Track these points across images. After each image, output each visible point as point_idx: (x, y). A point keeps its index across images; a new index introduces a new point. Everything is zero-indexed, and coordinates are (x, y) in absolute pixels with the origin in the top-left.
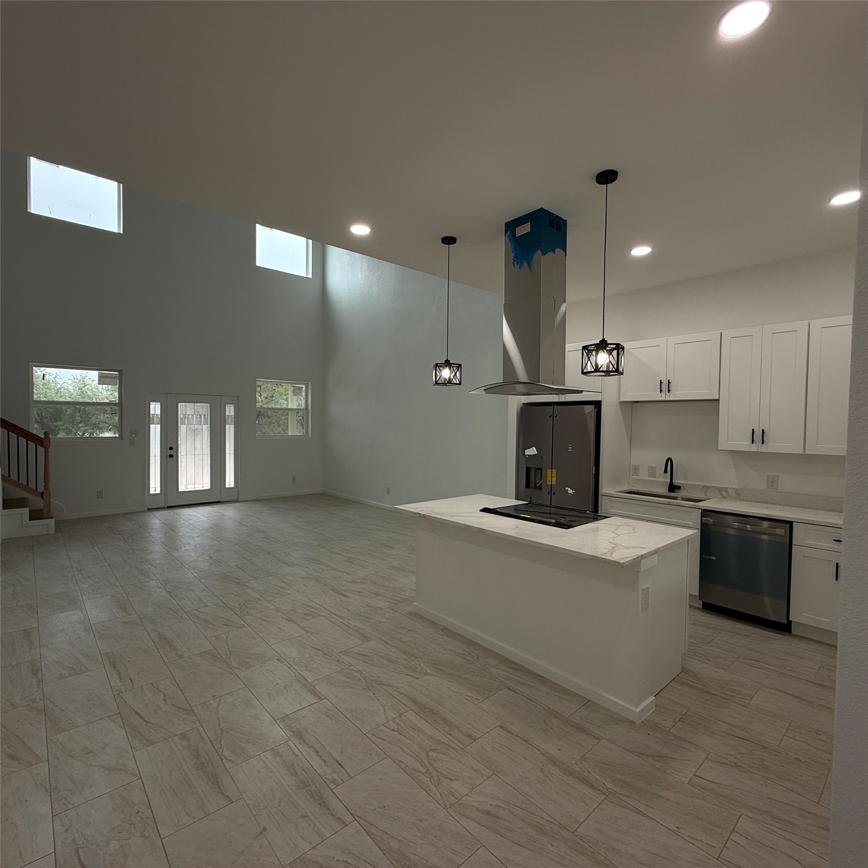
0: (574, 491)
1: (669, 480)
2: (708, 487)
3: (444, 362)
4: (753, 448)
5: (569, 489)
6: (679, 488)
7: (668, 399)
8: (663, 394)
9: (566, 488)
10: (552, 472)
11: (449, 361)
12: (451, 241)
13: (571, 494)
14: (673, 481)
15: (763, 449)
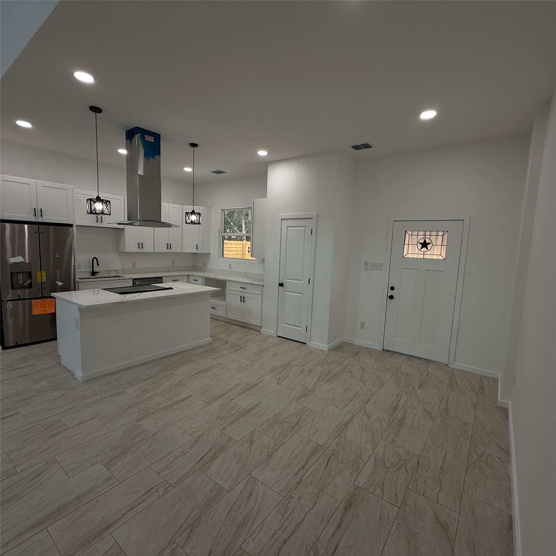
0: (63, 283)
1: (92, 270)
2: (110, 270)
3: (96, 198)
4: (139, 251)
5: (59, 282)
6: (97, 273)
7: (100, 226)
8: (98, 223)
9: (57, 282)
10: (41, 273)
11: (100, 197)
12: (98, 110)
13: (61, 285)
14: (94, 270)
15: (142, 251)
